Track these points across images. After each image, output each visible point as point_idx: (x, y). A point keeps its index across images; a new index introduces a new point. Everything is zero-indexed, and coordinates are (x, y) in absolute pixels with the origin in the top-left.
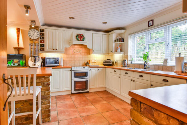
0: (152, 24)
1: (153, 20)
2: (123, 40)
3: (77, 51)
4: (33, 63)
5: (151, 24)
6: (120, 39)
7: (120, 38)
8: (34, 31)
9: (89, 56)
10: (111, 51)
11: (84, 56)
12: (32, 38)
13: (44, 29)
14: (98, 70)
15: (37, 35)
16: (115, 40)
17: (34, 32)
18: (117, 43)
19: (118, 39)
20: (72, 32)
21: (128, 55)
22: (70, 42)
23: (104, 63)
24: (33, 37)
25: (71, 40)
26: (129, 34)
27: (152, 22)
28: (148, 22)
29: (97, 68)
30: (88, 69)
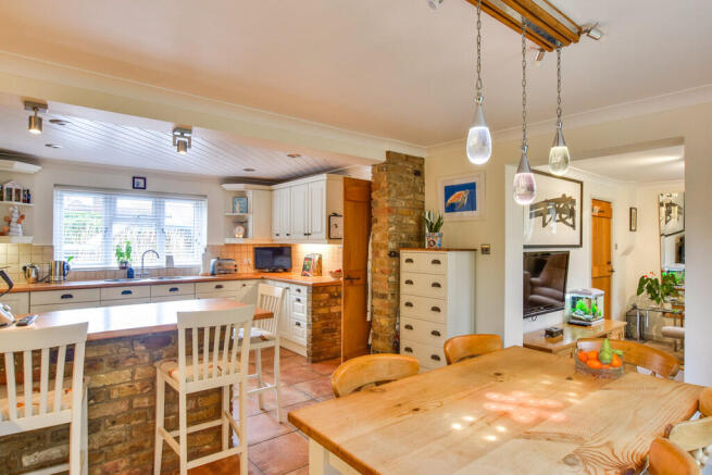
1: (145, 179)
2: (29, 195)
5: (139, 184)
6: (18, 191)
7: (18, 187)
18: (5, 202)
19: (9, 190)
21: (52, 247)
26: (55, 185)
27: (142, 181)
28: (134, 178)
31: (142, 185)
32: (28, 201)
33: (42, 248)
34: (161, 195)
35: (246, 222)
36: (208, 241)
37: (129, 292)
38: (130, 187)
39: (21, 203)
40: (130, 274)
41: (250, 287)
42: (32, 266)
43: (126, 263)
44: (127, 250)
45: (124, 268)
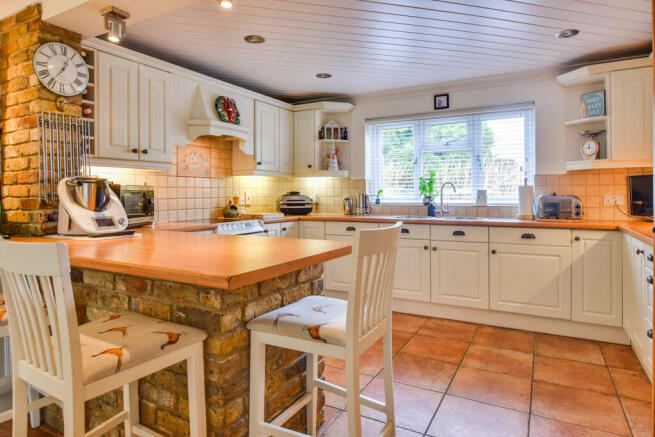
0: (446, 105)
1: (447, 95)
2: (345, 132)
3: (195, 160)
4: (93, 214)
5: (441, 103)
6: (336, 130)
7: (336, 126)
8: (65, 54)
9: (230, 179)
10: (310, 166)
11: (215, 183)
12: (56, 89)
13: (92, 53)
14: (284, 229)
15: (80, 74)
16: (320, 133)
17: (64, 58)
18: (326, 140)
19: (329, 130)
20: (195, 84)
21: (364, 180)
22: (190, 125)
23: (286, 207)
24: (57, 85)
25: (192, 118)
26: (367, 120)
27: (444, 99)
28: (435, 97)
29: (281, 224)
30: (262, 229)
31: (444, 104)
32: (345, 138)
33: (357, 181)
34: (475, 111)
35: (604, 132)
36: (537, 169)
37: (408, 231)
38: (433, 109)
39: (339, 141)
40: (431, 211)
41: (591, 243)
42: (347, 199)
43: (429, 198)
44: (431, 182)
45: (426, 204)
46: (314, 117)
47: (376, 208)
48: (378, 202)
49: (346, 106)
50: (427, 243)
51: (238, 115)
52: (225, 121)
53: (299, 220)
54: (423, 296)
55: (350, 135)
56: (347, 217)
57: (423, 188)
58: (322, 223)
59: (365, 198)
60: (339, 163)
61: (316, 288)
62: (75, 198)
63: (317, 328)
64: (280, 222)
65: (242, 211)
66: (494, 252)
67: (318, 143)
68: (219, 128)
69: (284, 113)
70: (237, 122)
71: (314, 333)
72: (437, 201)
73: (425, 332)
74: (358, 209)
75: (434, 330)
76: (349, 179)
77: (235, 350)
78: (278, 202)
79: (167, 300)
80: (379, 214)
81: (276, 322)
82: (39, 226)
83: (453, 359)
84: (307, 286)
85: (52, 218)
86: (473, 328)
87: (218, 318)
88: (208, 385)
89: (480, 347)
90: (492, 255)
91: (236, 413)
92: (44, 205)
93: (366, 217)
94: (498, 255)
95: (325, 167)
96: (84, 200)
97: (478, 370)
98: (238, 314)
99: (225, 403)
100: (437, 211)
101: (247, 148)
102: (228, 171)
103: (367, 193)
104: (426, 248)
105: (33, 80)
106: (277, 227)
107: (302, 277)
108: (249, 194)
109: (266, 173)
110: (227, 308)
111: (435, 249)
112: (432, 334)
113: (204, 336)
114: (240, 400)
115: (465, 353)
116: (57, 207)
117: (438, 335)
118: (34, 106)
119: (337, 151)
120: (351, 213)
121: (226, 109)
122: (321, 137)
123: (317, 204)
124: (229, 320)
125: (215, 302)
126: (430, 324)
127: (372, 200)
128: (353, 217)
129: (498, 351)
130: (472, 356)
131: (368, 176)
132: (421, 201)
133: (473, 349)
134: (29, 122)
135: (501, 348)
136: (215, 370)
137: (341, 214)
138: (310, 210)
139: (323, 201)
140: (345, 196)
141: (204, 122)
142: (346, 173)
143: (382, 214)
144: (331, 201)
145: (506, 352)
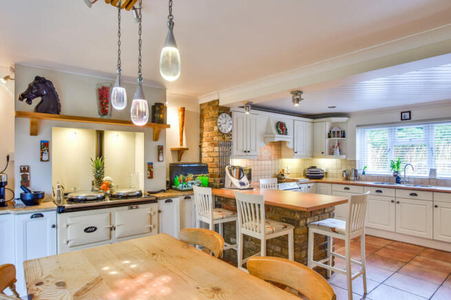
1: (410, 112)
2: (344, 133)
3: (265, 152)
4: (238, 180)
5: (406, 117)
6: (338, 132)
7: (338, 130)
8: (226, 117)
9: (280, 160)
10: (323, 153)
11: (274, 162)
14: (309, 187)
16: (329, 134)
17: (226, 119)
19: (334, 132)
20: (268, 118)
21: (355, 161)
22: (266, 137)
23: (309, 175)
24: (224, 130)
25: (266, 134)
26: (357, 126)
27: (407, 114)
28: (402, 113)
29: (307, 184)
30: (298, 187)
31: (408, 117)
32: (344, 137)
33: (351, 161)
34: (429, 121)
37: (381, 192)
38: (400, 120)
39: (340, 138)
40: (398, 180)
42: (345, 171)
43: (397, 172)
44: (398, 164)
45: (395, 176)
46: (325, 125)
47: (363, 177)
48: (364, 173)
49: (345, 119)
50: (394, 199)
51: (286, 130)
52: (281, 134)
53: (316, 182)
54: (391, 228)
55: (347, 135)
56: (345, 182)
57: (393, 167)
58: (330, 185)
59: (356, 171)
60: (340, 151)
61: (331, 215)
62: (231, 174)
63: (334, 228)
64: (307, 183)
65: (287, 177)
66: (436, 206)
67: (328, 140)
68: (278, 138)
69: (309, 124)
70: (286, 134)
71: (333, 230)
72: (402, 174)
73: (390, 247)
74: (351, 177)
75: (396, 247)
76: (346, 159)
77: (303, 234)
78: (304, 171)
79: (278, 215)
80: (364, 181)
81: (318, 225)
82: (218, 184)
83: (404, 260)
84: (328, 214)
85: (223, 182)
86: (422, 249)
87: (298, 222)
88: (295, 244)
89: (423, 257)
90: (435, 208)
91: (303, 256)
92: (219, 177)
93: (356, 182)
94: (439, 208)
95: (331, 153)
96: (235, 175)
97: (418, 266)
98: (304, 221)
99: (300, 251)
100: (401, 180)
101: (290, 146)
102: (280, 156)
103: (357, 168)
104: (392, 201)
105: (216, 129)
106: (306, 186)
107: (326, 211)
108: (289, 168)
109: (299, 157)
110: (301, 219)
111: (398, 202)
112: (394, 248)
113: (294, 227)
114: (304, 252)
115: (412, 259)
116: (224, 177)
117: (397, 249)
118: (216, 138)
119: (339, 144)
120: (347, 179)
121: (281, 127)
122: (329, 137)
123: (326, 173)
124: (302, 223)
125: (298, 216)
126: (394, 244)
127: (360, 172)
128: (348, 182)
129: (434, 261)
130: (416, 261)
131: (358, 158)
132: (391, 174)
133: (417, 258)
134: (213, 144)
135: (436, 259)
136: (297, 239)
137: (340, 180)
138: (323, 177)
139: (330, 171)
140: (343, 170)
141: (272, 136)
142: (344, 157)
143: (367, 180)
144: (334, 171)
145: (438, 261)
